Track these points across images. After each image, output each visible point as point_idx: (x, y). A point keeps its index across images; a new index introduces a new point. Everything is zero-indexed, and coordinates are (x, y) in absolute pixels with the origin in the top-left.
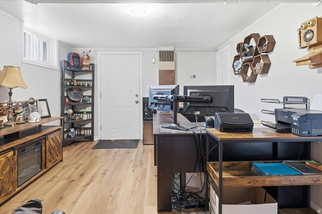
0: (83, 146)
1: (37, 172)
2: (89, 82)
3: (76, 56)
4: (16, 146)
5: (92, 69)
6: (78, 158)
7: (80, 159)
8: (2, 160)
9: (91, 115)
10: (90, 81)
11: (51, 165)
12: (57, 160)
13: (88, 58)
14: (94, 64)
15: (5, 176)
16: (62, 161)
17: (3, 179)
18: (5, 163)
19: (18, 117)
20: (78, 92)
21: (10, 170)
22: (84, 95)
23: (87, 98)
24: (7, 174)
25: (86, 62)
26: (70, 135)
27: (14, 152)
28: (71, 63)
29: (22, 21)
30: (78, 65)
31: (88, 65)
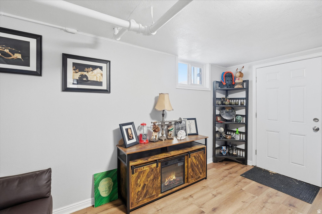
0: (233, 167)
1: (180, 184)
2: (242, 101)
3: (228, 76)
4: (159, 160)
5: (246, 86)
6: (222, 181)
7: (222, 185)
8: (147, 170)
9: (244, 136)
10: (243, 99)
11: (193, 181)
12: (199, 177)
13: (241, 75)
14: (248, 81)
15: (149, 182)
16: (206, 178)
17: (147, 185)
18: (149, 172)
19: (170, 133)
20: (231, 111)
21: (153, 178)
22: (237, 113)
23: (239, 118)
24: (151, 181)
25: (239, 79)
26: (222, 152)
27: (157, 164)
28: (223, 83)
29: (176, 55)
30: (230, 84)
31: (240, 83)
